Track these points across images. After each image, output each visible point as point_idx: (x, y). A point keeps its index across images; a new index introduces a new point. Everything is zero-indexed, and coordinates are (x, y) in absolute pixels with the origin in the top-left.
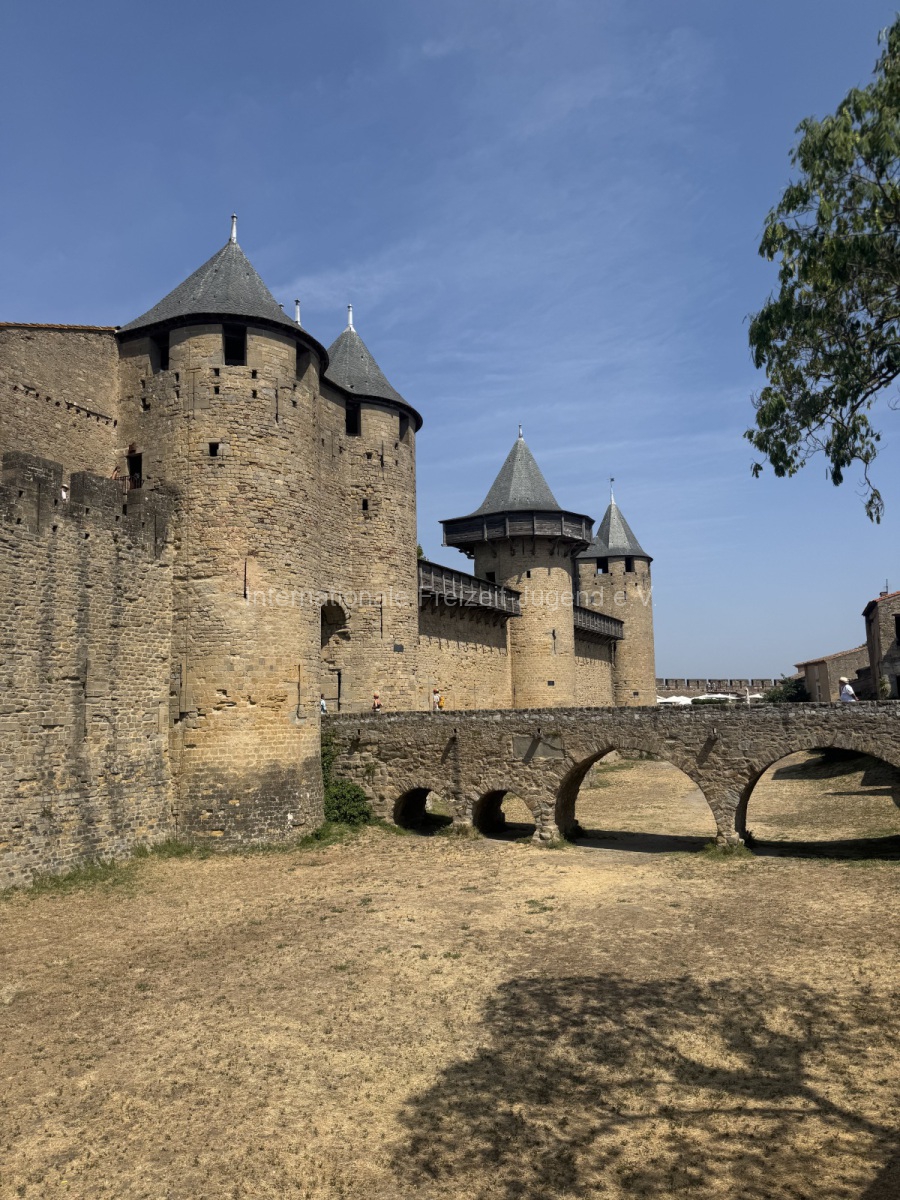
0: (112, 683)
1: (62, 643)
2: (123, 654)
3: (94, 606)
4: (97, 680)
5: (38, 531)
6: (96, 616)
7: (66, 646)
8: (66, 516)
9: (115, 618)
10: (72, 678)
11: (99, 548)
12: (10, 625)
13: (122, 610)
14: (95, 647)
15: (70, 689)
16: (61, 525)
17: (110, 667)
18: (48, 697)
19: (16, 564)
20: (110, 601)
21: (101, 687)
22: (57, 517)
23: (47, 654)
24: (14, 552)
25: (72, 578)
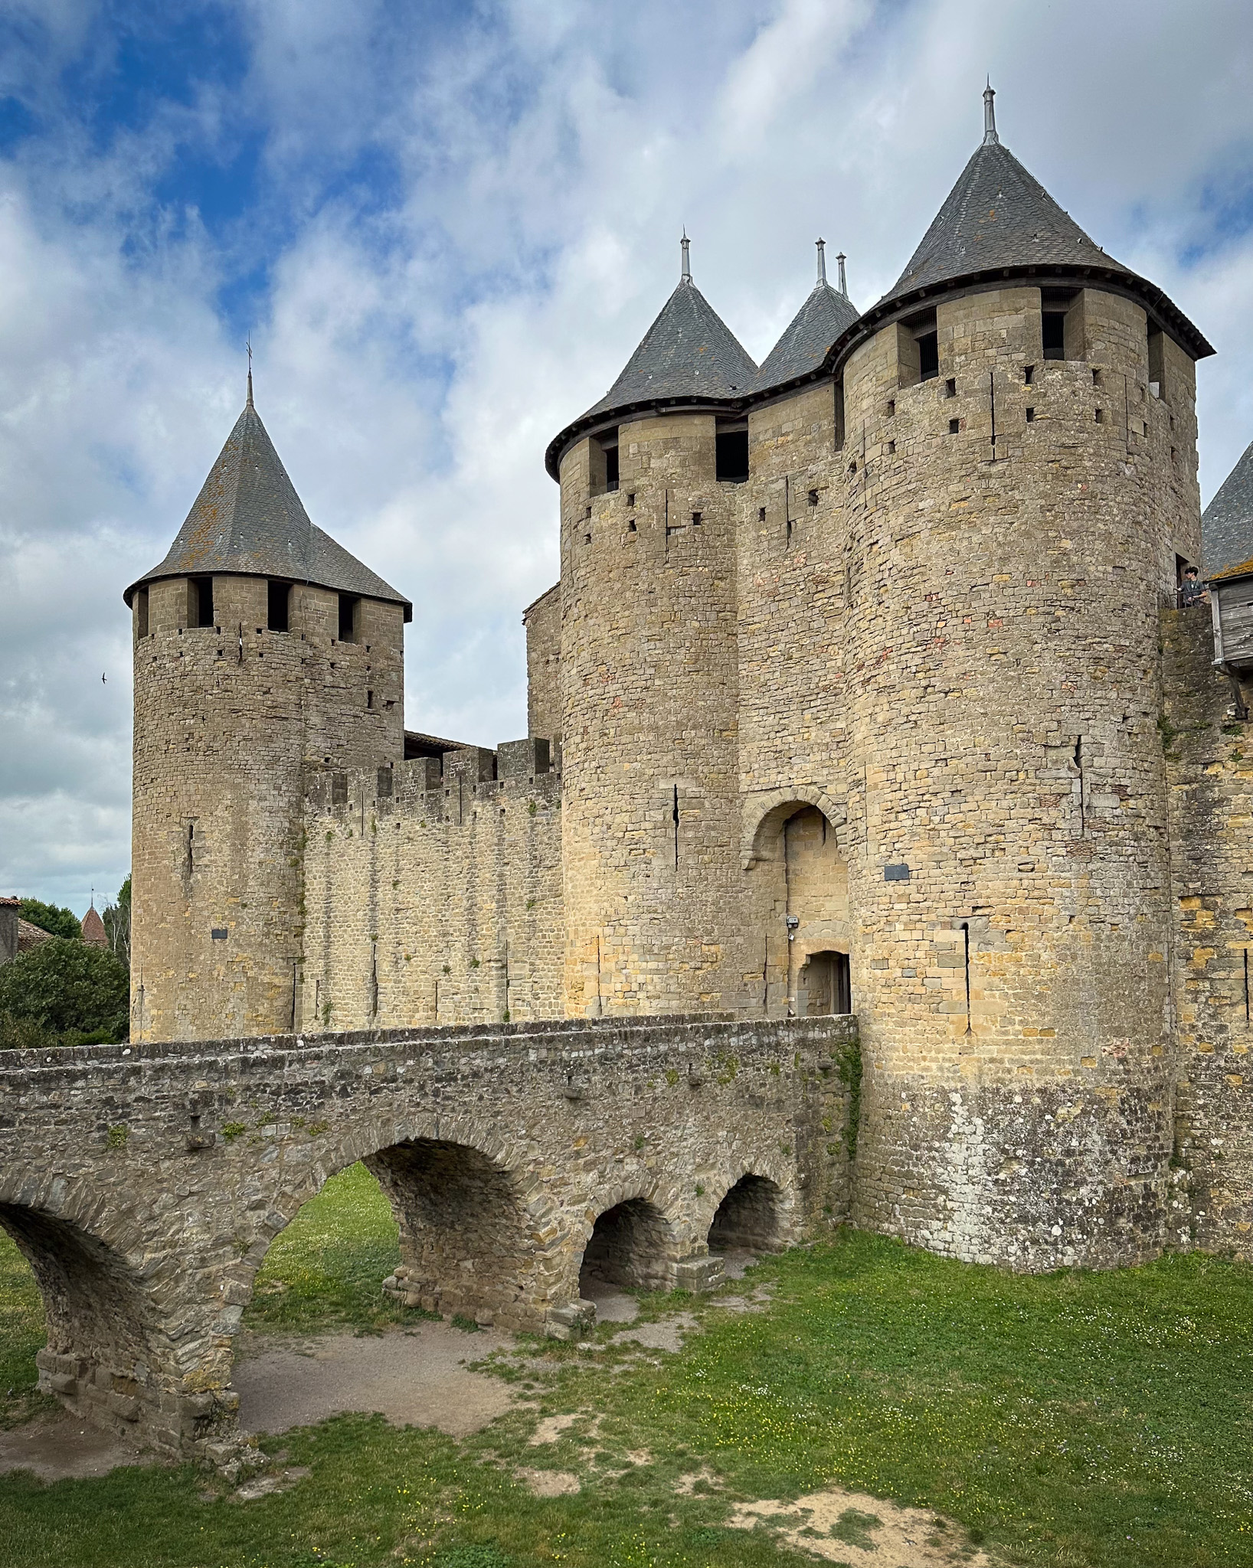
0: (532, 964)
1: (485, 927)
2: (541, 931)
3: (511, 884)
4: (516, 962)
5: (461, 822)
6: (513, 894)
7: (487, 930)
8: (482, 799)
9: (531, 892)
10: (497, 961)
11: (514, 821)
12: (444, 916)
13: (539, 882)
14: (514, 927)
15: (494, 973)
16: (479, 810)
17: (529, 947)
18: (475, 981)
19: (446, 860)
20: (527, 874)
21: (521, 969)
22: (475, 803)
23: (473, 939)
24: (445, 849)
25: (490, 859)
